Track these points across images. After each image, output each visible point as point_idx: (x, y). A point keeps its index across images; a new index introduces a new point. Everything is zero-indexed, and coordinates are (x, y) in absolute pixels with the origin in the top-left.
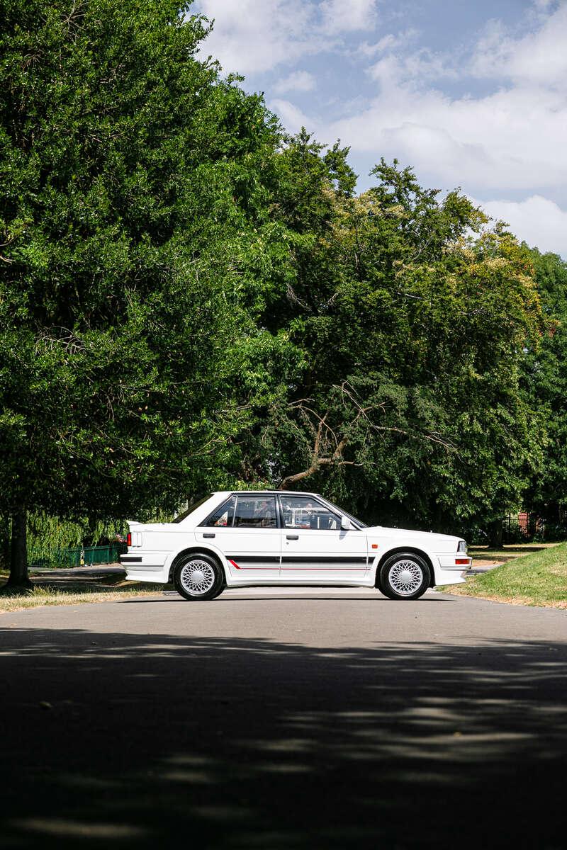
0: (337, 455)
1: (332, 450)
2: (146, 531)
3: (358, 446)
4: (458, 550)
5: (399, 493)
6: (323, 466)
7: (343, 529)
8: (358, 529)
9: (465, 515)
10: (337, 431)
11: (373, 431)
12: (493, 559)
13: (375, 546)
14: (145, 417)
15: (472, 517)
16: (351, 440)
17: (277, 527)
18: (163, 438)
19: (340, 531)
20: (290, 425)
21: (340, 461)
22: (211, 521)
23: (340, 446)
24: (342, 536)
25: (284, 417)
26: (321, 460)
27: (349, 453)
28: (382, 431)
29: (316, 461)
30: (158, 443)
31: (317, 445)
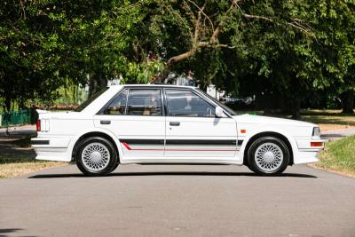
0: (214, 39)
1: (209, 35)
2: (53, 118)
3: (232, 32)
4: (313, 134)
5: (265, 70)
6: (203, 48)
7: (217, 117)
8: (229, 117)
9: (321, 87)
10: (214, 19)
11: (245, 19)
12: (345, 123)
13: (243, 131)
14: (52, 16)
15: (326, 89)
16: (226, 27)
17: (162, 115)
18: (68, 33)
19: (213, 119)
20: (174, 15)
21: (216, 44)
22: (106, 110)
23: (216, 32)
24: (216, 123)
25: (169, 8)
26: (201, 43)
27: (224, 38)
28: (252, 19)
29: (197, 44)
30: (64, 37)
31: (197, 31)
